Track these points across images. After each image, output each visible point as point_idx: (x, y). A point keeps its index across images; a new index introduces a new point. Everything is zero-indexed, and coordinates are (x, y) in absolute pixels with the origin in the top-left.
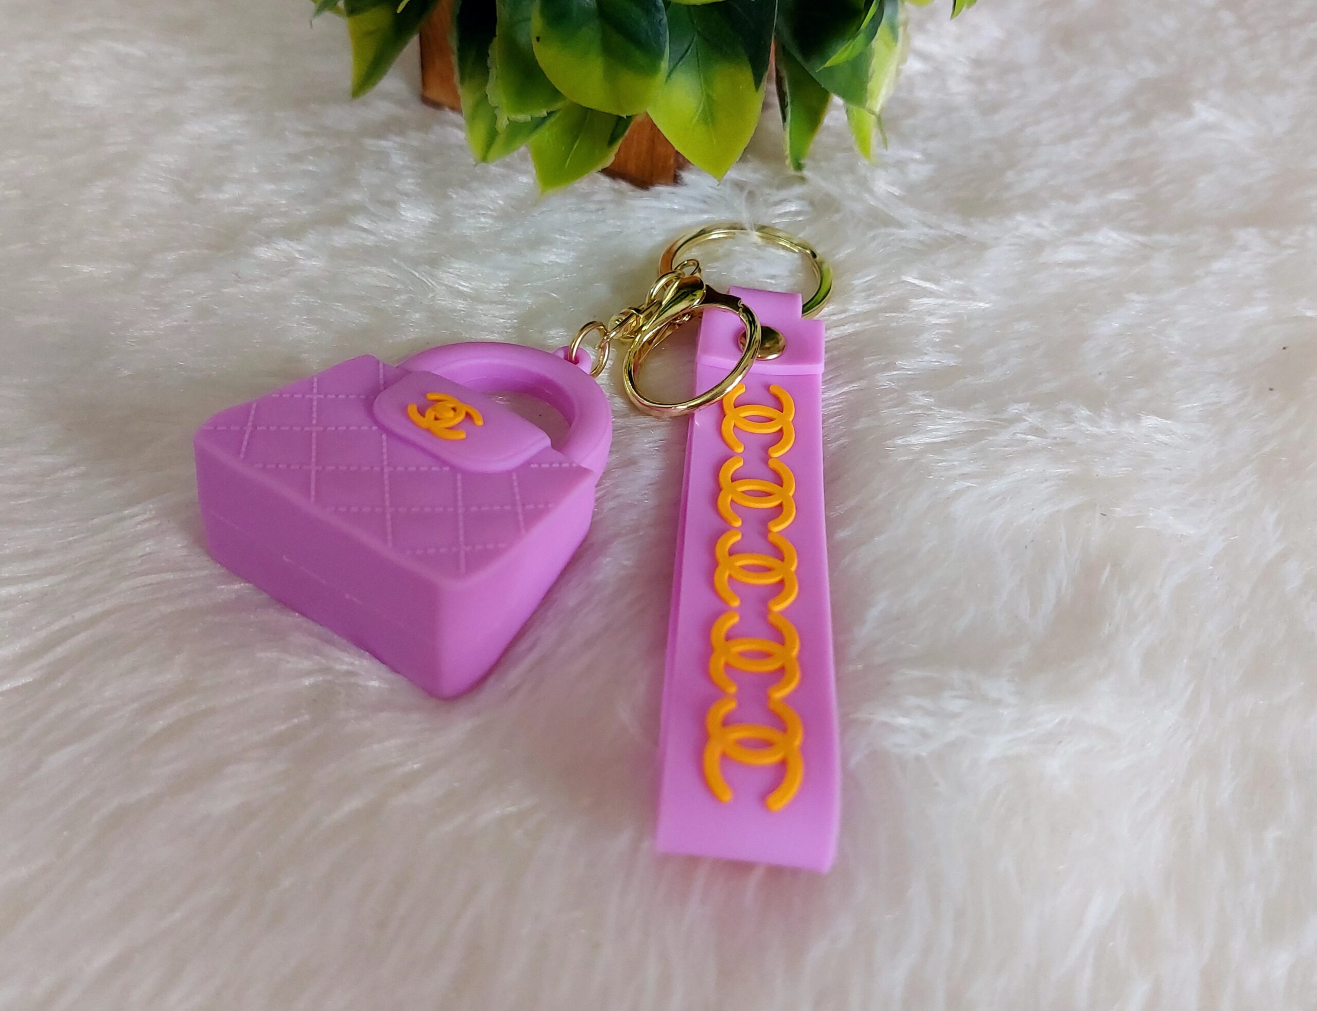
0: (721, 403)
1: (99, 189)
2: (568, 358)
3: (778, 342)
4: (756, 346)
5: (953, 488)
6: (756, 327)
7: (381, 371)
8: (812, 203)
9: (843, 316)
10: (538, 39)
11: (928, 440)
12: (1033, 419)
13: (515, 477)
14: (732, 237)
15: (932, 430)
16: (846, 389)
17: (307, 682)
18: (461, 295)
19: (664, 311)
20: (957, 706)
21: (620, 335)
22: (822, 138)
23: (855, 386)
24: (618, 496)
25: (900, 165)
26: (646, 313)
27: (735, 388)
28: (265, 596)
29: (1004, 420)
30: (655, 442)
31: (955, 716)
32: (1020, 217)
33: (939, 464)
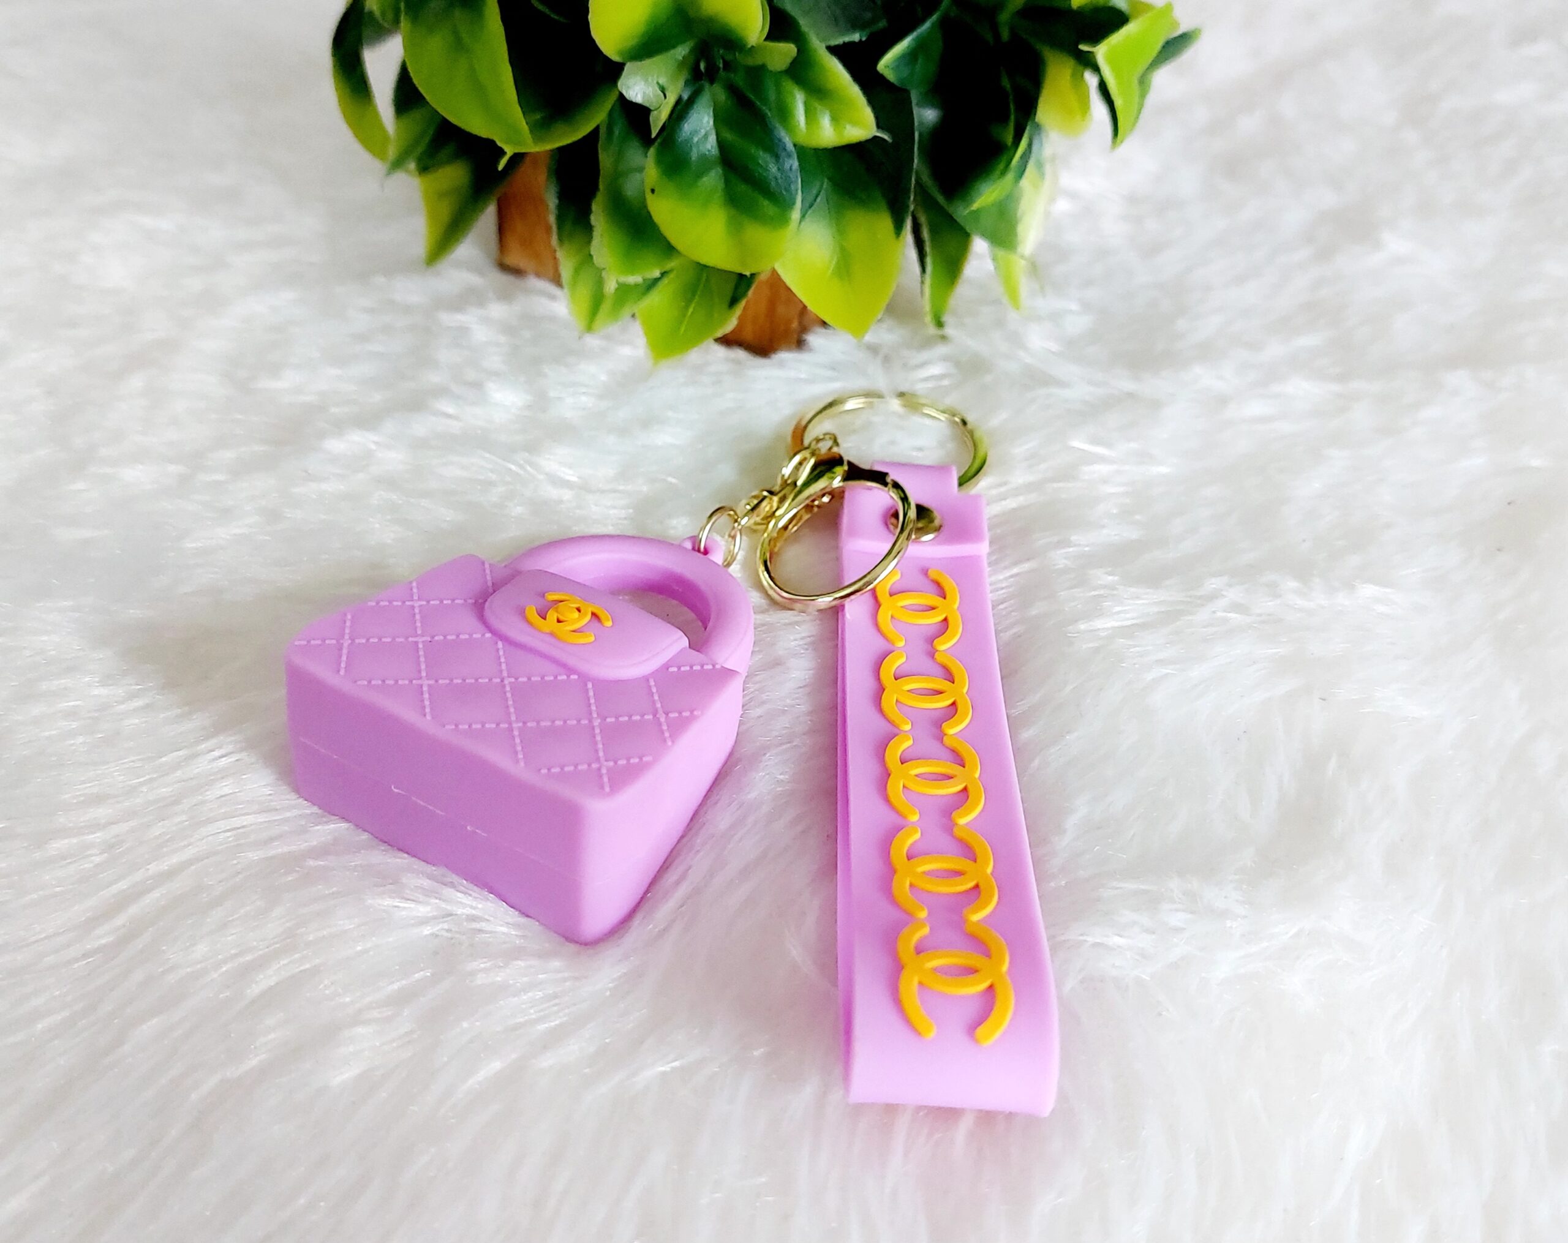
0: (874, 591)
1: (136, 382)
2: (696, 549)
3: (932, 521)
4: (911, 526)
5: (1149, 676)
6: (909, 504)
7: (488, 572)
8: (957, 364)
9: (1003, 489)
10: (653, 191)
11: (1116, 624)
12: (1234, 594)
13: (652, 683)
14: (870, 405)
15: (1119, 613)
16: (1015, 570)
17: (427, 930)
18: (566, 484)
19: (800, 492)
20: (1177, 919)
21: (752, 521)
22: (964, 290)
23: (1026, 566)
24: (764, 703)
25: (1055, 317)
26: (780, 495)
27: (888, 576)
28: (365, 836)
29: (1200, 597)
30: (802, 638)
31: (1178, 930)
32: (1198, 370)
33: (1131, 650)
